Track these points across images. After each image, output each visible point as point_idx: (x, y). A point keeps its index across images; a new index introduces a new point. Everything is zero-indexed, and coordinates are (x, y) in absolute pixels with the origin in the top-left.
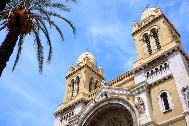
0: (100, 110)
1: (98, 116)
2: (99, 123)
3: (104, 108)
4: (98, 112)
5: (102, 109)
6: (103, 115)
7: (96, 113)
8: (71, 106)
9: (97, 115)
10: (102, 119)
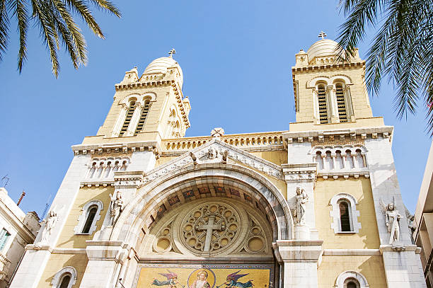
0: (198, 182)
1: (188, 192)
2: (181, 204)
3: (210, 181)
4: (193, 184)
5: (204, 181)
6: (197, 194)
7: (188, 185)
8: (124, 148)
9: (188, 189)
10: (191, 200)
